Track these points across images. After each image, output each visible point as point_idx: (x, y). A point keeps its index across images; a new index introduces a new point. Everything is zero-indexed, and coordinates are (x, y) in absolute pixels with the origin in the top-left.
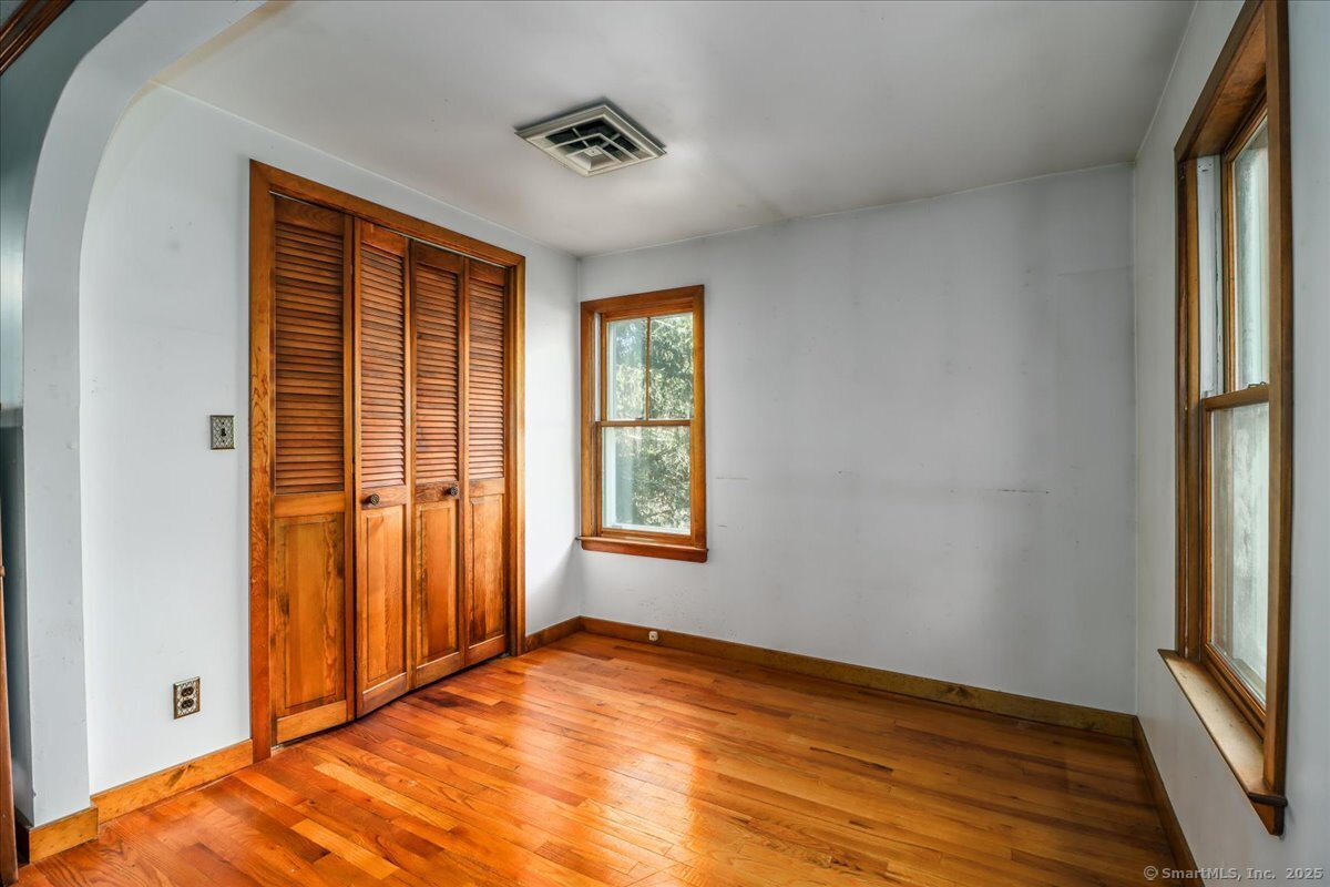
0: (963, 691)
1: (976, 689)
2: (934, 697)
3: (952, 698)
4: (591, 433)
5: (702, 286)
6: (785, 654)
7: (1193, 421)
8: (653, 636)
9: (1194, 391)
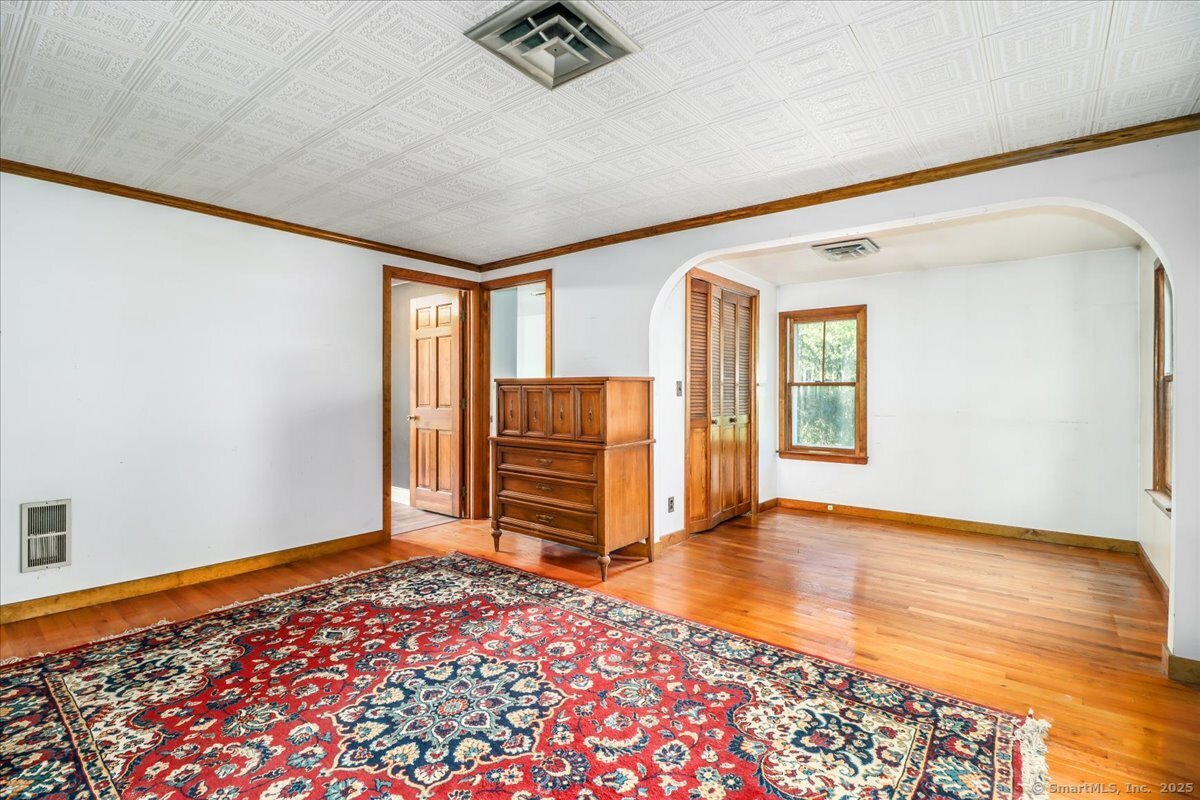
0: (1035, 532)
1: (1043, 531)
2: (1017, 537)
3: (1029, 536)
4: (786, 387)
5: (865, 305)
6: (921, 516)
7: (1161, 386)
8: (830, 508)
9: (1161, 373)
